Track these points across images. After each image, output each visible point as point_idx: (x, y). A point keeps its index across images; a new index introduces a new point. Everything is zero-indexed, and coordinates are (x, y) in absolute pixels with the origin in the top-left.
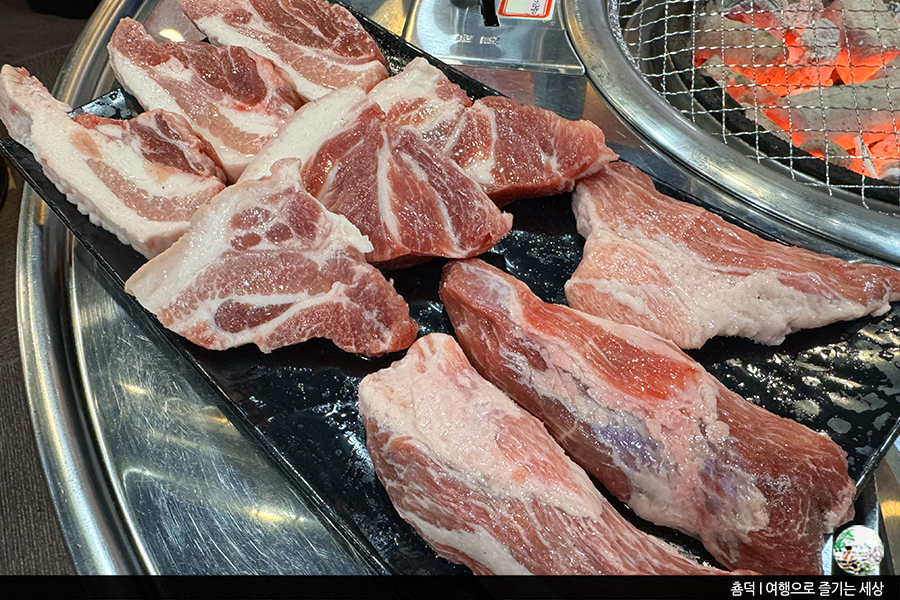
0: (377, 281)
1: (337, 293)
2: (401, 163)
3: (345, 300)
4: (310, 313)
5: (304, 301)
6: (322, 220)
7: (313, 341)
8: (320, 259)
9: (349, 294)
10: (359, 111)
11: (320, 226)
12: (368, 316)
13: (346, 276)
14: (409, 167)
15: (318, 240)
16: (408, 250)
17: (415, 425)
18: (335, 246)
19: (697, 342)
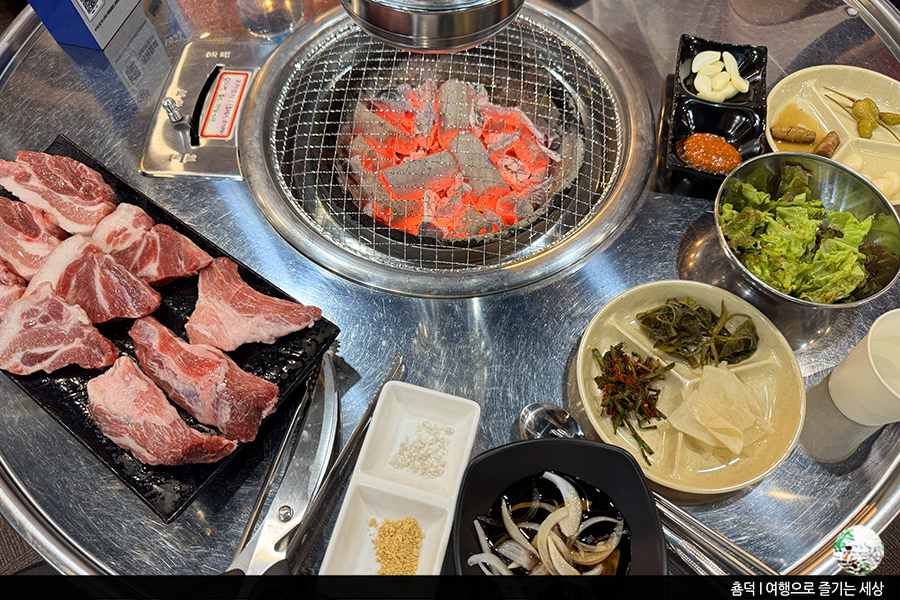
0: (95, 335)
1: (77, 343)
2: (105, 275)
3: (82, 346)
4: (67, 354)
5: (62, 348)
6: (64, 311)
7: (70, 366)
8: (66, 329)
9: (83, 342)
10: (83, 248)
11: (64, 313)
12: (94, 351)
13: (81, 335)
14: (109, 276)
15: (64, 320)
16: (113, 316)
17: (104, 399)
18: (72, 322)
19: (231, 348)
